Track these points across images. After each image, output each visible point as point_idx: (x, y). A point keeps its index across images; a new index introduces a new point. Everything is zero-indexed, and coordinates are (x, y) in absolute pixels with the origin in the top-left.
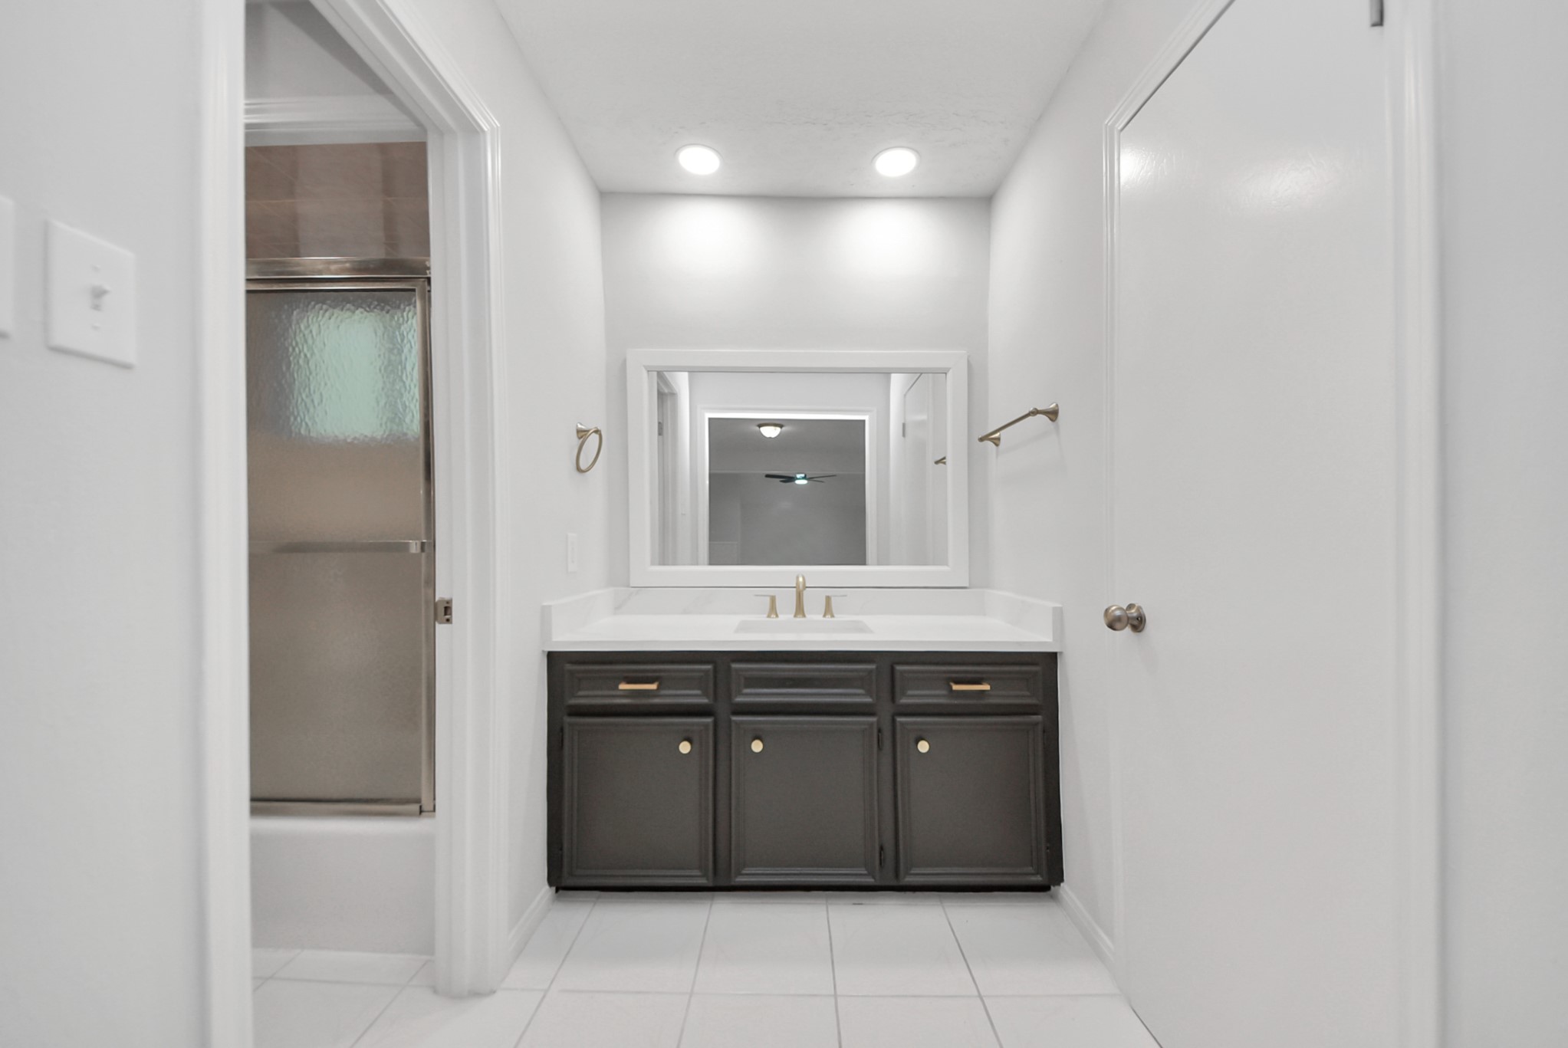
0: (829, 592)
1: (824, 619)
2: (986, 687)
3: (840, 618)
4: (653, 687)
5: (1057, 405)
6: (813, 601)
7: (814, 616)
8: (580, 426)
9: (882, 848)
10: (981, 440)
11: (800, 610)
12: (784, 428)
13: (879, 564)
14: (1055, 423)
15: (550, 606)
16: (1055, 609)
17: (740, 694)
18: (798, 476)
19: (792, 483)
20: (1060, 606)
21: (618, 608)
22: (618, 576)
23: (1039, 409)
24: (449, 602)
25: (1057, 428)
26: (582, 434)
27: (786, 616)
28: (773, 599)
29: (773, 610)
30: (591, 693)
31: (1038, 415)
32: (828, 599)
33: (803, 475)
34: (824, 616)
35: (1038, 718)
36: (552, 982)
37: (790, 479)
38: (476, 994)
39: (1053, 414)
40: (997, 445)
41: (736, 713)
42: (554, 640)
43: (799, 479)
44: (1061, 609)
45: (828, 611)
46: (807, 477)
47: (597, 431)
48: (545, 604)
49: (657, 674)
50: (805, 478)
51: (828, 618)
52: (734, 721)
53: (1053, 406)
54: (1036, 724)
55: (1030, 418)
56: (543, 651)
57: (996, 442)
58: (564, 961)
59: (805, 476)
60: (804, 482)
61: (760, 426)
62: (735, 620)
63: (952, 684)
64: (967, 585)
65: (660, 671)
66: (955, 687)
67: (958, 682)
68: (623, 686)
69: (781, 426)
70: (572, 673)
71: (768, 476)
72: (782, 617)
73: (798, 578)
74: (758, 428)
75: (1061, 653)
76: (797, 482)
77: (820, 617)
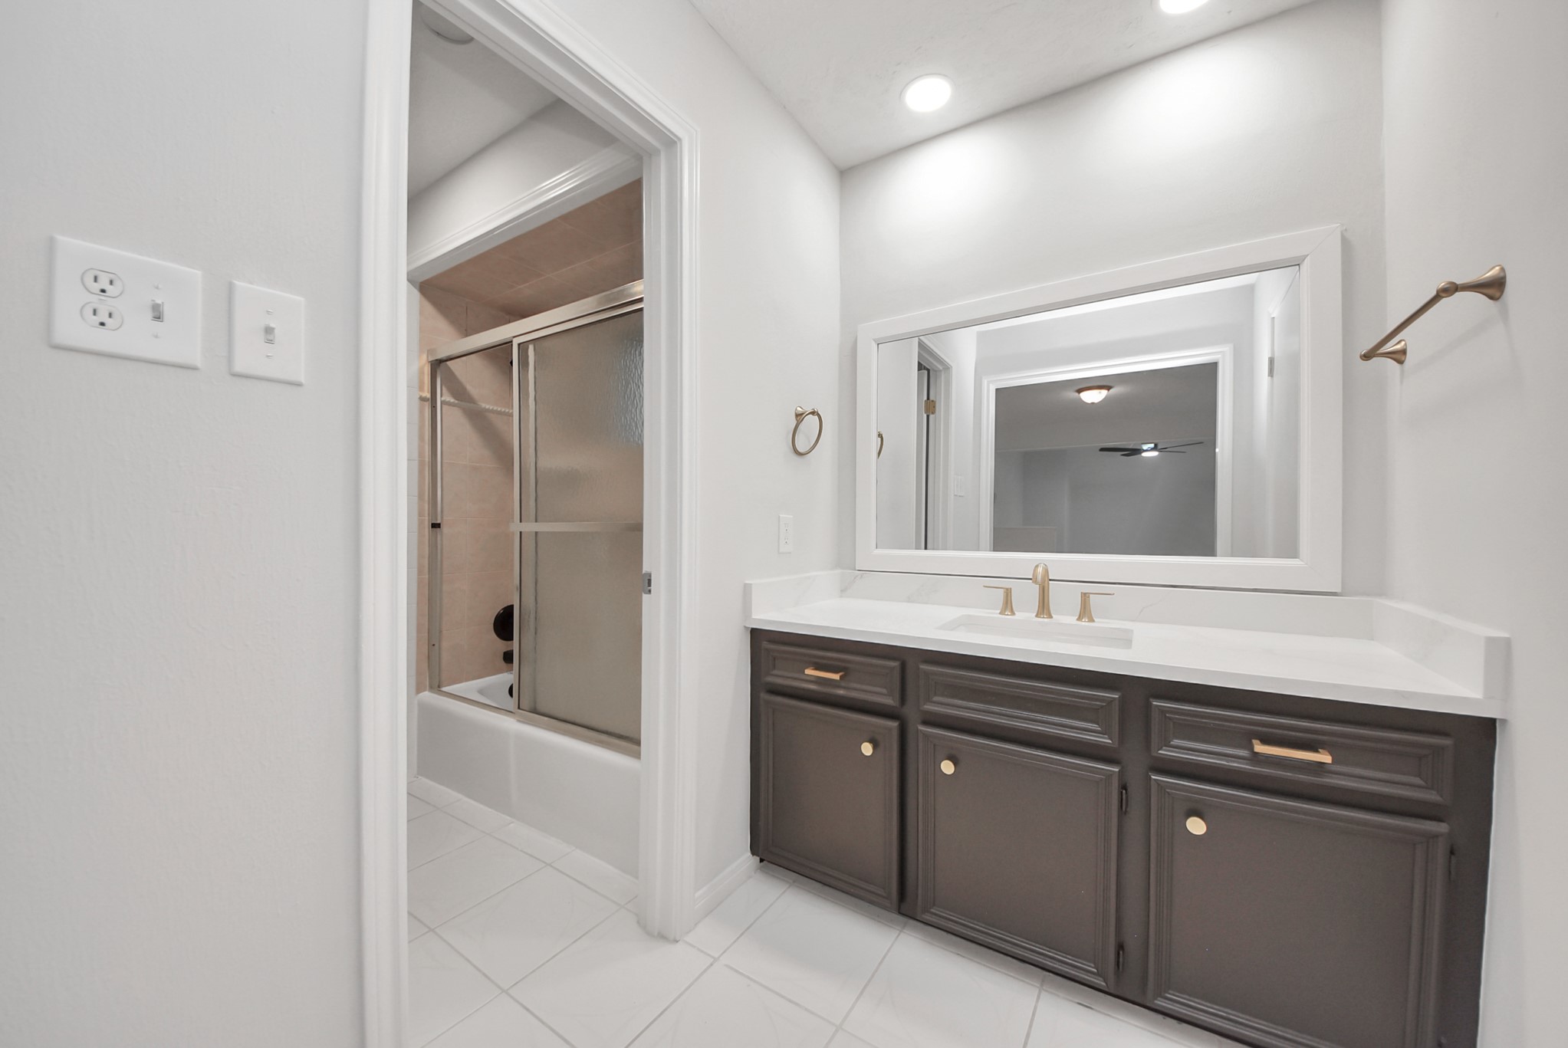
0: (1087, 588)
1: (1079, 623)
2: (1325, 758)
3: (1100, 623)
4: (836, 677)
5: (1503, 269)
6: (1063, 598)
7: (1065, 618)
8: (799, 409)
9: (1120, 947)
10: (1367, 357)
11: (1044, 608)
12: (1111, 390)
13: (1233, 554)
14: (1498, 303)
15: (751, 584)
16: (1491, 641)
17: (929, 700)
18: (1145, 447)
19: (1139, 456)
20: (1506, 635)
21: (843, 591)
22: (845, 558)
23: (1459, 282)
24: (650, 575)
25: (1504, 315)
26: (800, 417)
27: (1026, 614)
28: (1008, 593)
29: (1008, 606)
30: (786, 674)
31: (1457, 294)
32: (1085, 597)
33: (1152, 445)
34: (1079, 619)
35: (1443, 828)
36: (724, 952)
37: (1137, 451)
38: (663, 937)
39: (1493, 287)
40: (1401, 362)
41: (925, 723)
42: (754, 617)
43: (1147, 451)
44: (1507, 643)
45: (1085, 612)
46: (1159, 447)
47: (813, 413)
48: (747, 582)
49: (843, 664)
50: (1155, 448)
51: (1084, 623)
52: (921, 731)
53: (1495, 271)
54: (1435, 836)
55: (1444, 301)
56: (745, 627)
57: (1399, 356)
58: (742, 934)
59: (1156, 445)
60: (1155, 454)
61: (1080, 391)
62: (953, 613)
63: (1255, 742)
64: (1338, 590)
65: (849, 662)
66: (1260, 748)
67: (1266, 741)
68: (809, 672)
69: (1108, 388)
70: (767, 650)
71: (1102, 450)
72: (1019, 615)
73: (1037, 566)
74: (1077, 394)
75: (1504, 721)
76: (1144, 454)
77: (1072, 620)
